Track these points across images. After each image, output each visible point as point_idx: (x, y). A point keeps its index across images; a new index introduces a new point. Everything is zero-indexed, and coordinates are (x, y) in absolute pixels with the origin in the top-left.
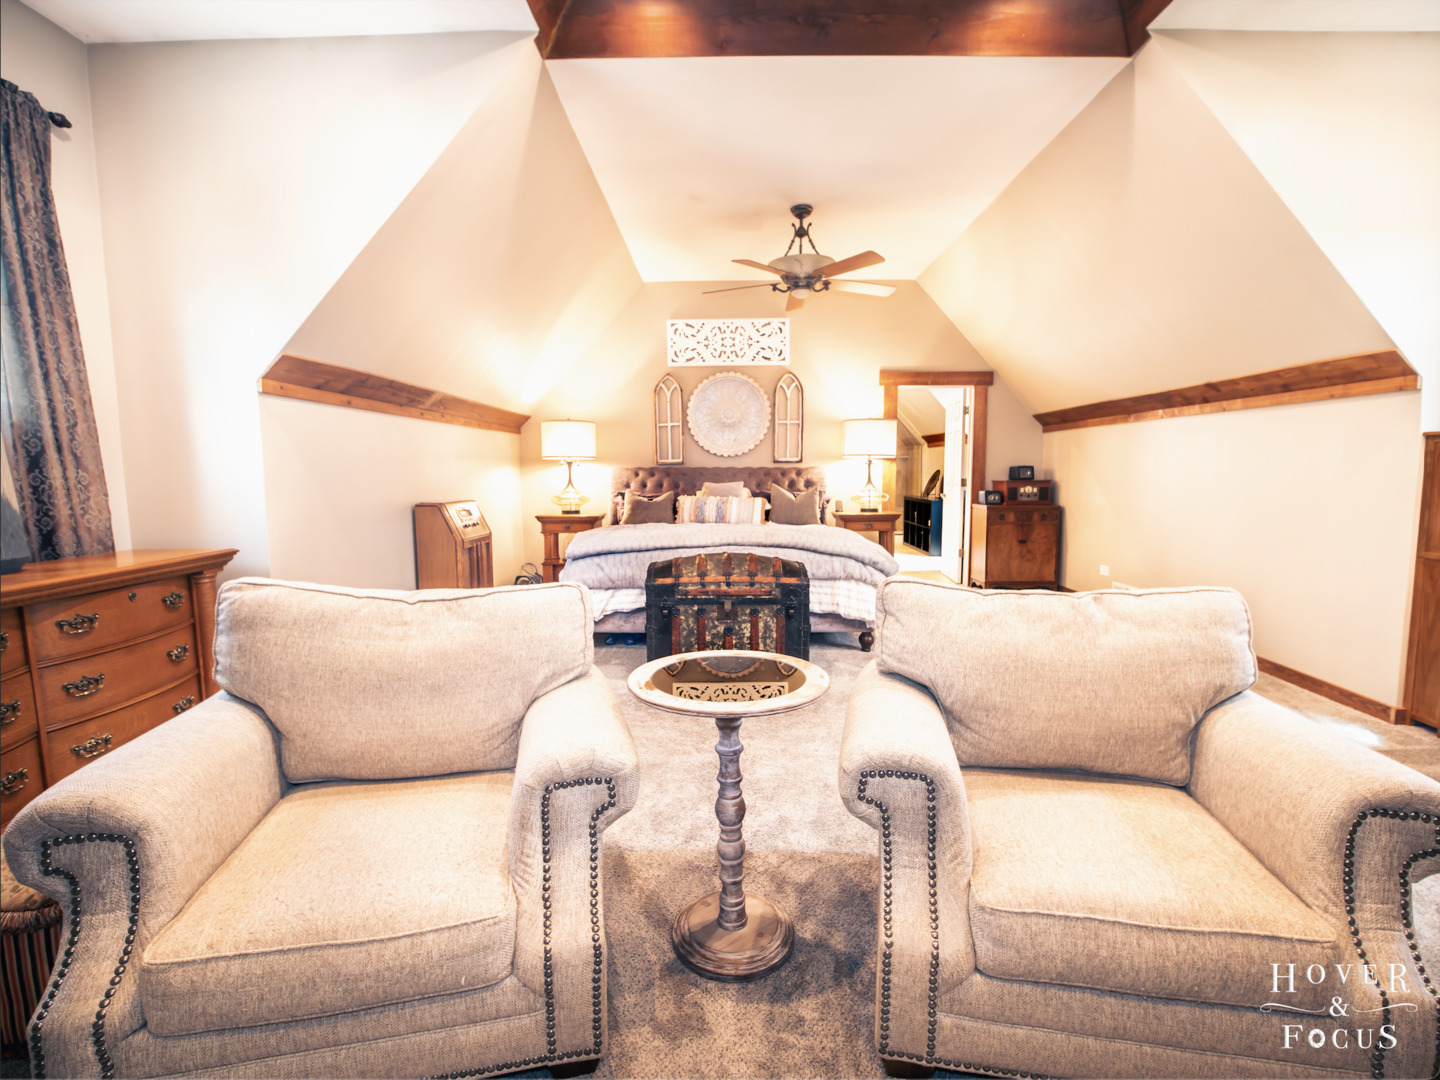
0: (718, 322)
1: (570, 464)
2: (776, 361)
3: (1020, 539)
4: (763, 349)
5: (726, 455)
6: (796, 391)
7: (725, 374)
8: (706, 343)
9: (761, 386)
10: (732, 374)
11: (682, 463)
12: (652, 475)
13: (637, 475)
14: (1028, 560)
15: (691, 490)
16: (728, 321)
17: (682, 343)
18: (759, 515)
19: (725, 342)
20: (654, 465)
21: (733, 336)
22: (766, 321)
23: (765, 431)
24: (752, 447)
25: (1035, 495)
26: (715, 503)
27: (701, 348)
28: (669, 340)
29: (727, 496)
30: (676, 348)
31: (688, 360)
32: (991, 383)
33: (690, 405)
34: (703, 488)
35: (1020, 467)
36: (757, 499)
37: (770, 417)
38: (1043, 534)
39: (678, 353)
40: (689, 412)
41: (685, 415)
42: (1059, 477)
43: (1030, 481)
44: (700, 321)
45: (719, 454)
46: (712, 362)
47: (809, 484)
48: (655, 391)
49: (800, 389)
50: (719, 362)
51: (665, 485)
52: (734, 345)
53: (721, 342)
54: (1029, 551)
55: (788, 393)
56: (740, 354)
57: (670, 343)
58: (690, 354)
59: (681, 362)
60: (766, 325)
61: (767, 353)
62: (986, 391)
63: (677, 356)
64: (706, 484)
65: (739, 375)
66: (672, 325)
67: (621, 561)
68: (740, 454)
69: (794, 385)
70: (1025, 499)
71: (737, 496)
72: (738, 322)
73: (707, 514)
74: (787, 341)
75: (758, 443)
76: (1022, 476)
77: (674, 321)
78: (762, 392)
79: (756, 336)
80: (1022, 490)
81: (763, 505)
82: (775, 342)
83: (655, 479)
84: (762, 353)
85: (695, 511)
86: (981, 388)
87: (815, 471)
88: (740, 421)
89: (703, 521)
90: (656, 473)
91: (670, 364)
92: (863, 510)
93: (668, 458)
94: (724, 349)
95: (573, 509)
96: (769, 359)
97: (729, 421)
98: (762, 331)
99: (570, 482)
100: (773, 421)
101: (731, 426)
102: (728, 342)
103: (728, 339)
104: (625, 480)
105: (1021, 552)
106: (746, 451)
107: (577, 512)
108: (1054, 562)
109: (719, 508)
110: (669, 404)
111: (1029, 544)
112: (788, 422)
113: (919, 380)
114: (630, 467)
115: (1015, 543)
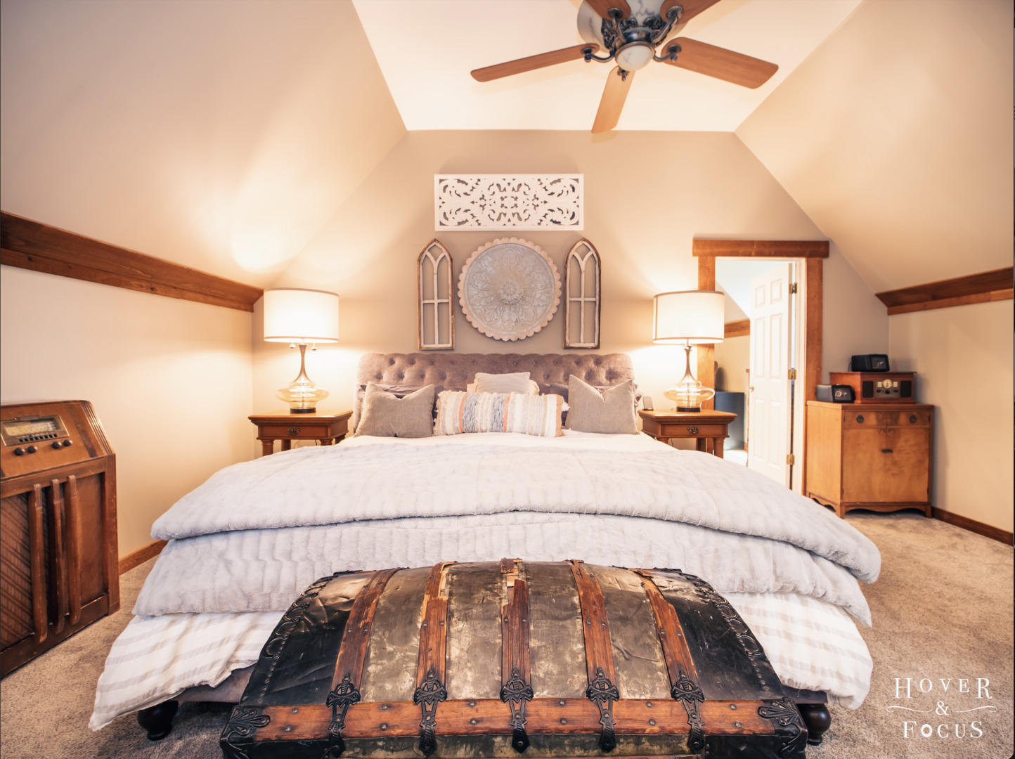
0: (497, 178)
1: (303, 348)
2: (567, 226)
3: (884, 447)
4: (552, 211)
5: (505, 339)
6: (591, 262)
7: (504, 240)
8: (482, 202)
9: (549, 256)
10: (513, 240)
11: (452, 349)
12: (412, 362)
13: (392, 362)
14: (894, 475)
15: (460, 384)
16: (509, 177)
17: (452, 203)
18: (553, 421)
19: (506, 202)
20: (417, 351)
21: (515, 194)
22: (556, 177)
23: (554, 310)
24: (538, 329)
25: (895, 391)
26: (491, 401)
27: (475, 209)
28: (436, 198)
29: (508, 392)
30: (446, 208)
31: (459, 224)
32: (826, 255)
33: (462, 277)
34: (476, 381)
35: (871, 356)
36: (549, 396)
37: (560, 293)
38: (912, 442)
39: (448, 215)
40: (460, 285)
41: (455, 289)
42: (920, 368)
43: (885, 372)
44: (475, 177)
45: (497, 338)
46: (488, 226)
47: (612, 375)
48: (419, 260)
49: (597, 260)
50: (497, 226)
51: (427, 375)
52: (516, 205)
53: (499, 202)
54: (895, 463)
55: (583, 264)
56: (524, 216)
57: (437, 203)
58: (462, 216)
59: (451, 226)
60: (555, 182)
61: (557, 216)
62: (821, 264)
63: (447, 219)
64: (480, 376)
65: (522, 241)
66: (441, 181)
67: (273, 547)
68: (524, 337)
69: (590, 254)
70: (883, 395)
71: (522, 392)
72: (521, 178)
73: (478, 419)
74: (581, 202)
75: (545, 324)
76: (874, 368)
77: (443, 177)
78: (551, 263)
79: (543, 195)
80: (879, 384)
81: (559, 405)
82: (567, 202)
83: (414, 368)
84: (551, 216)
85: (461, 415)
86: (814, 260)
87: (619, 359)
88: (523, 299)
89: (473, 431)
90: (417, 360)
91: (438, 228)
92: (680, 409)
93: (434, 343)
94: (504, 210)
95: (306, 406)
96: (559, 223)
97: (509, 298)
98: (551, 189)
99: (303, 370)
100: (563, 298)
101: (513, 304)
102: (509, 202)
103: (509, 198)
104: (376, 369)
105: (885, 464)
106: (531, 334)
107: (312, 411)
108: (926, 476)
109: (496, 410)
110: (435, 276)
111: (895, 454)
112: (582, 299)
113: (741, 250)
114: (385, 353)
115: (877, 453)
